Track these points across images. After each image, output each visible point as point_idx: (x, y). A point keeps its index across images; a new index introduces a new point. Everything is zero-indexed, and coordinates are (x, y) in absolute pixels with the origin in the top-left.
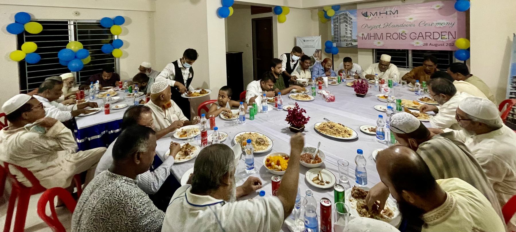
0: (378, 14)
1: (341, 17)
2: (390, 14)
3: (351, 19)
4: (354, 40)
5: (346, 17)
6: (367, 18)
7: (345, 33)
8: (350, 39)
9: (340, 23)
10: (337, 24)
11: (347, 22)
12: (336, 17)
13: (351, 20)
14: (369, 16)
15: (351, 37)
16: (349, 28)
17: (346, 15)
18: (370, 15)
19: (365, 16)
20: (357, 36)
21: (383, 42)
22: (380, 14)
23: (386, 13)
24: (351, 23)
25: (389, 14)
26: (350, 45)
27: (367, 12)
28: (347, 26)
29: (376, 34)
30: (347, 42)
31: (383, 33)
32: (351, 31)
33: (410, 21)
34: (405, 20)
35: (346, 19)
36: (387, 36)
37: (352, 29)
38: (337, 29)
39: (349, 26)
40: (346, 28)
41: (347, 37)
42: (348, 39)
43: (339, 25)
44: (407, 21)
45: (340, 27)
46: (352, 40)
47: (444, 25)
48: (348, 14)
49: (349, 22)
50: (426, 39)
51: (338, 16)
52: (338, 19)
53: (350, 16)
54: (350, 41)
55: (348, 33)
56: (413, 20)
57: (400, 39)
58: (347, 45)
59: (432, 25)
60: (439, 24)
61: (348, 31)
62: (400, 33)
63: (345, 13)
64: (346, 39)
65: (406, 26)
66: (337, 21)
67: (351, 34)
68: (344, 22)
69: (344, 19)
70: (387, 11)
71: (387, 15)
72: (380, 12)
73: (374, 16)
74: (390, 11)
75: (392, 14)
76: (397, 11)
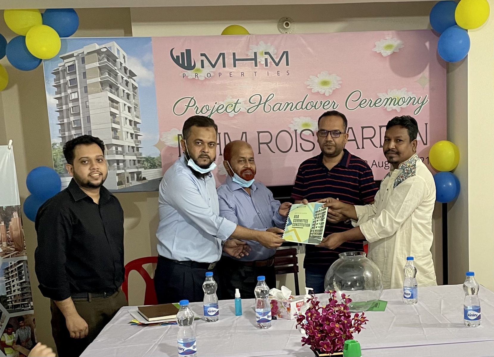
0: (229, 60)
1: (87, 67)
2: (266, 65)
3: (132, 75)
4: (147, 159)
5: (110, 64)
6: (190, 74)
7: (112, 133)
8: (135, 158)
9: (86, 89)
10: (74, 96)
11: (113, 87)
12: (68, 63)
13: (131, 81)
14: (198, 65)
15: (135, 149)
16: (123, 114)
17: (111, 57)
18: (202, 61)
19: (182, 66)
20: (160, 145)
22: (235, 60)
23: (255, 59)
24: (131, 93)
25: (263, 62)
26: (135, 183)
27: (188, 52)
28: (117, 102)
29: (225, 134)
30: (119, 169)
31: (246, 133)
32: (133, 123)
33: (322, 91)
34: (309, 85)
35: (108, 76)
36: (260, 142)
37: (138, 117)
38: (74, 115)
39: (125, 105)
40: (111, 112)
41: (120, 149)
42: (123, 159)
43: (80, 100)
44: (316, 91)
45: (88, 107)
46: (142, 162)
47: (403, 106)
48: (116, 55)
49: (124, 89)
50: (363, 148)
51: (76, 62)
52: (76, 73)
53: (125, 62)
54: (135, 164)
55: (124, 134)
56: (331, 89)
57: (297, 151)
58: (123, 183)
59: (376, 105)
60: (392, 100)
61: (123, 125)
62: (297, 131)
63: (105, 50)
64: (115, 157)
65: (312, 106)
66: (69, 80)
67: (134, 136)
68: (102, 86)
69: (102, 74)
70: (255, 54)
71: (256, 65)
72: (234, 54)
73: (214, 66)
74: (266, 53)
75: (270, 62)
76: (287, 53)
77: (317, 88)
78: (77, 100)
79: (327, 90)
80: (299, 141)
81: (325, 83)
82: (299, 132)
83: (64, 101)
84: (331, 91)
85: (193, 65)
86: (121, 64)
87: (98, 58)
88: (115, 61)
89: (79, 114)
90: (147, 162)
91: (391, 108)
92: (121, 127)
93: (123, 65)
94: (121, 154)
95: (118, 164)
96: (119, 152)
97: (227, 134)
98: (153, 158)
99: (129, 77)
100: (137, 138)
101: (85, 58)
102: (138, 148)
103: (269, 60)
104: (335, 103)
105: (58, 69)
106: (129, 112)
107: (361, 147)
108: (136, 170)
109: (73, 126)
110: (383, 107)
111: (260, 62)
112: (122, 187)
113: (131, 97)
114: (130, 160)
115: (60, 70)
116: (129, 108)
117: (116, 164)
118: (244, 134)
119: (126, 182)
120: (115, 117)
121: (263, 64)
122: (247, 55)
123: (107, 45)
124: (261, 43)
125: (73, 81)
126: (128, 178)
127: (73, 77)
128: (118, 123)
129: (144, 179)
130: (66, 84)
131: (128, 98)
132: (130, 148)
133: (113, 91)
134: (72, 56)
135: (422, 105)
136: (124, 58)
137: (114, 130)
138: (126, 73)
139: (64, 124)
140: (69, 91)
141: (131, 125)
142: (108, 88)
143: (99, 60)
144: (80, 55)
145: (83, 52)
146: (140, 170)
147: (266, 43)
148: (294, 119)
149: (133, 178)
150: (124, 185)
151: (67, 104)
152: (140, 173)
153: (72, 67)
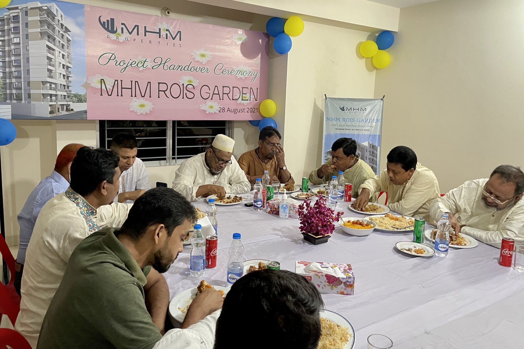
0: (142, 31)
2: (167, 38)
3: (67, 30)
4: (75, 96)
5: (49, 20)
6: (113, 36)
7: (47, 73)
8: (65, 94)
9: (27, 36)
10: (16, 40)
11: (51, 38)
12: (13, 13)
13: (66, 35)
14: (119, 31)
15: (66, 87)
16: (58, 59)
17: (49, 13)
18: (122, 29)
19: (107, 29)
20: (87, 85)
21: (150, 104)
22: (146, 31)
23: (159, 33)
24: (66, 44)
25: (165, 36)
26: (64, 113)
27: (112, 20)
28: (54, 50)
29: (136, 82)
30: (51, 101)
31: (150, 83)
32: (65, 67)
33: (201, 60)
34: (193, 56)
35: (47, 28)
36: (160, 90)
37: (70, 63)
38: (15, 55)
39: (60, 52)
40: (47, 56)
41: (53, 86)
42: (55, 93)
43: (21, 44)
44: (197, 60)
45: (28, 51)
46: (71, 97)
47: (246, 76)
48: (55, 13)
49: (60, 40)
50: (223, 99)
51: (20, 14)
52: (19, 23)
53: (62, 20)
54: (65, 98)
55: (58, 75)
56: (206, 60)
57: (183, 98)
58: (54, 112)
59: (232, 73)
60: (240, 72)
61: (57, 68)
62: (184, 85)
63: (46, 8)
64: (49, 91)
65: (194, 70)
66: (13, 27)
67: (66, 77)
68: (41, 36)
69: (42, 26)
70: (160, 29)
71: (160, 37)
72: (145, 27)
73: (130, 33)
74: (167, 30)
75: (169, 37)
76: (180, 32)
77: (198, 58)
78: (19, 44)
79: (204, 60)
80: (185, 91)
81: (203, 56)
82: (185, 86)
83: (6, 43)
84: (206, 62)
85: (115, 30)
86: (59, 21)
87: (40, 13)
88: (54, 18)
89: (20, 55)
90: (75, 97)
91: (240, 76)
92: (56, 69)
93: (61, 22)
94: (54, 90)
95: (51, 97)
96: (52, 88)
97: (137, 82)
98: (81, 95)
99: (64, 32)
100: (68, 78)
101: (28, 12)
102: (68, 87)
103: (169, 35)
104: (208, 69)
105: (4, 17)
106: (63, 58)
107: (221, 98)
108: (65, 103)
109: (14, 65)
110: (235, 76)
111: (162, 35)
112: (53, 116)
113: (65, 47)
114: (61, 95)
115: (5, 18)
116: (63, 55)
117: (49, 97)
118: (149, 84)
119: (57, 112)
120: (51, 61)
121: (165, 37)
122: (154, 29)
123: (49, 5)
124: (164, 22)
125: (16, 29)
126: (58, 108)
127: (16, 25)
128: (53, 66)
129: (72, 110)
130: (9, 30)
131: (63, 48)
132: (62, 86)
133: (51, 41)
134: (17, 8)
135: (256, 77)
136: (61, 16)
137: (50, 71)
138: (62, 28)
139: (5, 61)
140: (12, 36)
141: (63, 68)
142: (47, 38)
143: (40, 15)
144: (24, 9)
145: (27, 7)
146: (69, 103)
147: (167, 23)
148: (183, 76)
149: (63, 109)
150: (55, 114)
151: (9, 46)
152: (69, 105)
153: (16, 18)
